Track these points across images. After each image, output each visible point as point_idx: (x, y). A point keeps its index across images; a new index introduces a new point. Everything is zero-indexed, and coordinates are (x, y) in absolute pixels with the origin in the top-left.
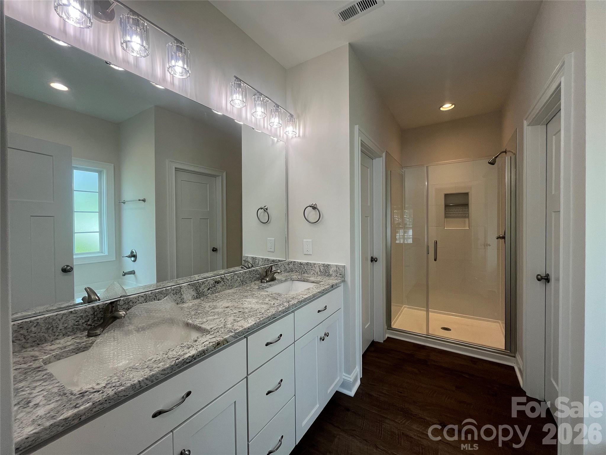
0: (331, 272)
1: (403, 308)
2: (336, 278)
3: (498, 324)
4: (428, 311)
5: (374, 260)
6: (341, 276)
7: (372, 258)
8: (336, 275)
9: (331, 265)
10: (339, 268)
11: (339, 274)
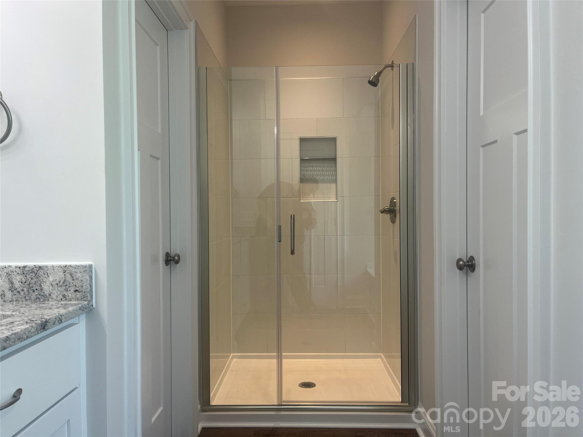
0: (47, 288)
1: (231, 359)
2: (62, 302)
3: (380, 359)
4: (280, 358)
5: (173, 260)
6: (79, 295)
7: (167, 255)
8: (64, 296)
9: (47, 267)
10: (71, 274)
11: (72, 290)
